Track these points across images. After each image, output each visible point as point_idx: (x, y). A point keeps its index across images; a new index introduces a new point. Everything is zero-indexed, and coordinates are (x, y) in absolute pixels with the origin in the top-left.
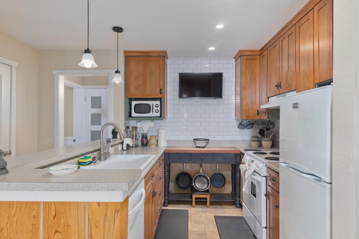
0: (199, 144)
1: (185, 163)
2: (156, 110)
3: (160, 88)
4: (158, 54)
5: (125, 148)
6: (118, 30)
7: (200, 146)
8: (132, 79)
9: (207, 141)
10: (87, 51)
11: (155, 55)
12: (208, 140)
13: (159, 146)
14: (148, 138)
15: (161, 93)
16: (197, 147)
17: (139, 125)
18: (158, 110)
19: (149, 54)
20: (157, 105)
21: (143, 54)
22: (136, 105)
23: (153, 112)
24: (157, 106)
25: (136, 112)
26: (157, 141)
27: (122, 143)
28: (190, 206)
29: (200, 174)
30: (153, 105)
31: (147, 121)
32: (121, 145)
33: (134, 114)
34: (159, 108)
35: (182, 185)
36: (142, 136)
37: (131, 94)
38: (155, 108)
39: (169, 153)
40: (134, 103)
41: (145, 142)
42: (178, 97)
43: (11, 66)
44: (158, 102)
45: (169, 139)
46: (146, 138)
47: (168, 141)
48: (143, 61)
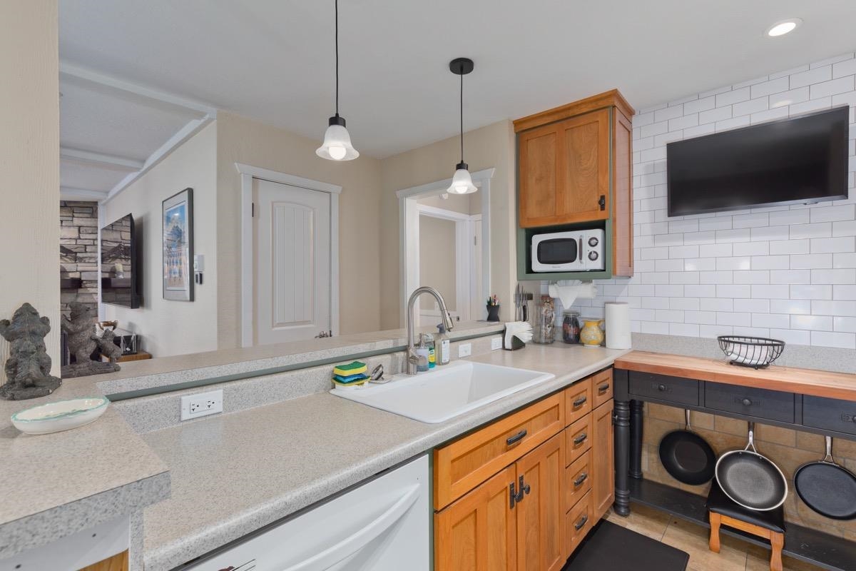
0: (738, 353)
1: (692, 409)
2: (591, 253)
3: (601, 195)
4: (594, 104)
5: (508, 345)
6: (462, 66)
7: (741, 359)
8: (532, 182)
9: (776, 348)
10: (335, 120)
11: (585, 110)
12: (781, 344)
13: (607, 346)
14: (581, 324)
15: (603, 208)
16: (733, 363)
17: (553, 292)
18: (595, 252)
19: (571, 113)
20: (591, 239)
21: (556, 117)
22: (541, 244)
23: (581, 258)
24: (593, 242)
25: (541, 261)
26: (604, 332)
27: (503, 332)
28: (702, 542)
29: (745, 451)
30: (581, 240)
31: (571, 282)
32: (501, 338)
33: (537, 266)
34: (599, 249)
35: (680, 467)
36: (565, 319)
37: (528, 219)
38: (587, 249)
39: (628, 371)
40: (537, 239)
41: (572, 332)
42: (666, 212)
43: (330, 193)
44: (598, 233)
45: (638, 331)
46: (576, 323)
47: (635, 337)
48: (555, 133)
